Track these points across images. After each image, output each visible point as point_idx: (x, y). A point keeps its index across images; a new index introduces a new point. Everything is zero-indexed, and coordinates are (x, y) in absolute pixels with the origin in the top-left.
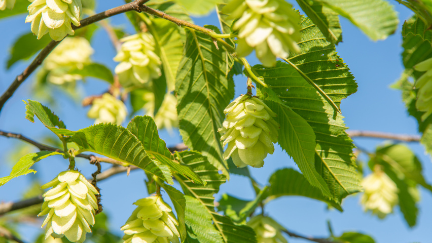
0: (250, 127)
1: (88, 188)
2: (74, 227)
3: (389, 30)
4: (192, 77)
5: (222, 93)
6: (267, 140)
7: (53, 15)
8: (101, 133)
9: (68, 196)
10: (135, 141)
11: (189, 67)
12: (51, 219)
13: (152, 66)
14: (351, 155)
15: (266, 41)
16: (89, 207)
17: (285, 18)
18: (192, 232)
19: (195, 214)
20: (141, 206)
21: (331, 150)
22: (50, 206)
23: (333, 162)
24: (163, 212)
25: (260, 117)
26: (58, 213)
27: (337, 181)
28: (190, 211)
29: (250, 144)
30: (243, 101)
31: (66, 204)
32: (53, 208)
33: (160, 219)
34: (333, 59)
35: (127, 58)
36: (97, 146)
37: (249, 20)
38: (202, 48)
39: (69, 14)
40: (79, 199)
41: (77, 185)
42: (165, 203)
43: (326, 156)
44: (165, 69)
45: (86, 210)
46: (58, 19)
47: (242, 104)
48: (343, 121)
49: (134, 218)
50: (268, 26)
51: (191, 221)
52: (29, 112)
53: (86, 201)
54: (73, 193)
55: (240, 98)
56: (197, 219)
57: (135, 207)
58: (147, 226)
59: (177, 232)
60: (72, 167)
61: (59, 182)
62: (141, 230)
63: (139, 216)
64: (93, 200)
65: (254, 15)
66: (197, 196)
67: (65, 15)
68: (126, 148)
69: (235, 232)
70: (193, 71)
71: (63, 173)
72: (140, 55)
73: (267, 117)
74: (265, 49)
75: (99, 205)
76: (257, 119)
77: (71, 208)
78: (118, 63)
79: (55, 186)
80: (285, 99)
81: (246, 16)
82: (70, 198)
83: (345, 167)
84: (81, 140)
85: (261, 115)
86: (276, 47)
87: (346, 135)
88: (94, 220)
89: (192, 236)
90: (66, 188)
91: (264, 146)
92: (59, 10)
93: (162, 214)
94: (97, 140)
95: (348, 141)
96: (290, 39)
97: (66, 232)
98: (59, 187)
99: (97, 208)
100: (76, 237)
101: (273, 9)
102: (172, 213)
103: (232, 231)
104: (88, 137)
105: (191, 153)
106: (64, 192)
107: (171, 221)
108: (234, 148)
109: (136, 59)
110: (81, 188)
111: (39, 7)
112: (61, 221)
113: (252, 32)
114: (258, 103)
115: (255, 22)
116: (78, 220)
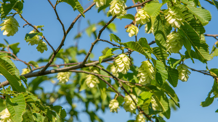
0: (175, 42)
1: (128, 59)
2: (124, 70)
3: (209, 20)
4: (158, 25)
5: (168, 29)
6: (179, 45)
7: (117, 10)
8: (131, 44)
9: (122, 61)
10: (141, 47)
11: (157, 21)
12: (117, 68)
13: (147, 18)
14: (207, 49)
15: (174, 22)
16: (128, 64)
17: (179, 16)
18: (158, 70)
19: (159, 66)
20: (143, 63)
21: (201, 47)
22: (117, 64)
23: (201, 51)
24: (150, 65)
25: (177, 39)
26: (119, 66)
27: (203, 57)
28: (158, 65)
29: (174, 47)
30: (173, 34)
31: (122, 63)
32: (118, 65)
33: (149, 67)
34: (198, 23)
35: (139, 16)
36: (130, 47)
37: (170, 16)
38: (161, 16)
39: (122, 9)
40: (125, 62)
41: (125, 58)
42: (150, 63)
43: (199, 49)
44: (151, 20)
45: (127, 65)
46: (118, 11)
47: (172, 35)
48: (204, 39)
49: (141, 67)
50: (175, 18)
51: (159, 68)
52: (111, 39)
53: (127, 63)
54: (123, 60)
55: (172, 33)
56: (160, 67)
57: (142, 64)
58: (145, 70)
59: (154, 71)
60: (123, 53)
61: (119, 57)
62: (143, 71)
63: (143, 67)
64: (129, 62)
65: (171, 15)
66: (160, 60)
67: (121, 10)
68: (138, 49)
69: (172, 71)
70: (158, 23)
71: (120, 54)
72: (143, 15)
73: (179, 39)
74: (174, 25)
75: (131, 63)
76: (176, 39)
77: (123, 65)
78: (137, 17)
79: (118, 58)
80: (187, 32)
81: (169, 15)
82: (123, 62)
83: (206, 53)
84: (125, 45)
85: (178, 38)
86: (177, 24)
87: (205, 43)
88: (129, 68)
89: (158, 72)
90: (121, 59)
91: (178, 47)
92: (119, 9)
93: (149, 66)
94: (130, 45)
95: (206, 45)
96: (181, 22)
97: (122, 71)
98: (119, 59)
99: (130, 64)
100: (124, 73)
101: (175, 14)
102: (152, 66)
103: (171, 70)
104: (127, 44)
105: (158, 47)
106: (121, 60)
107: (152, 68)
108: (170, 48)
109: (142, 17)
110: (126, 59)
111: (113, 7)
112: (120, 68)
113: (170, 20)
114: (177, 34)
115: (171, 17)
116: (125, 68)
